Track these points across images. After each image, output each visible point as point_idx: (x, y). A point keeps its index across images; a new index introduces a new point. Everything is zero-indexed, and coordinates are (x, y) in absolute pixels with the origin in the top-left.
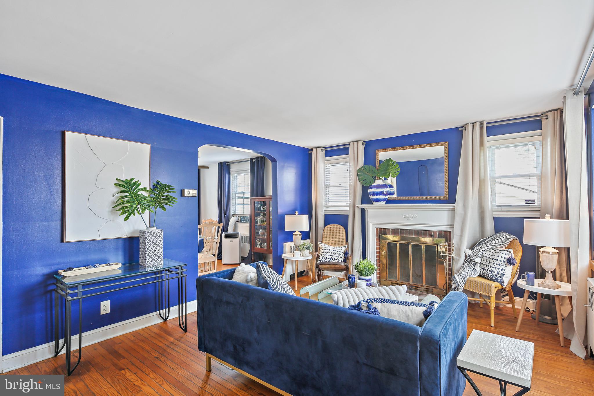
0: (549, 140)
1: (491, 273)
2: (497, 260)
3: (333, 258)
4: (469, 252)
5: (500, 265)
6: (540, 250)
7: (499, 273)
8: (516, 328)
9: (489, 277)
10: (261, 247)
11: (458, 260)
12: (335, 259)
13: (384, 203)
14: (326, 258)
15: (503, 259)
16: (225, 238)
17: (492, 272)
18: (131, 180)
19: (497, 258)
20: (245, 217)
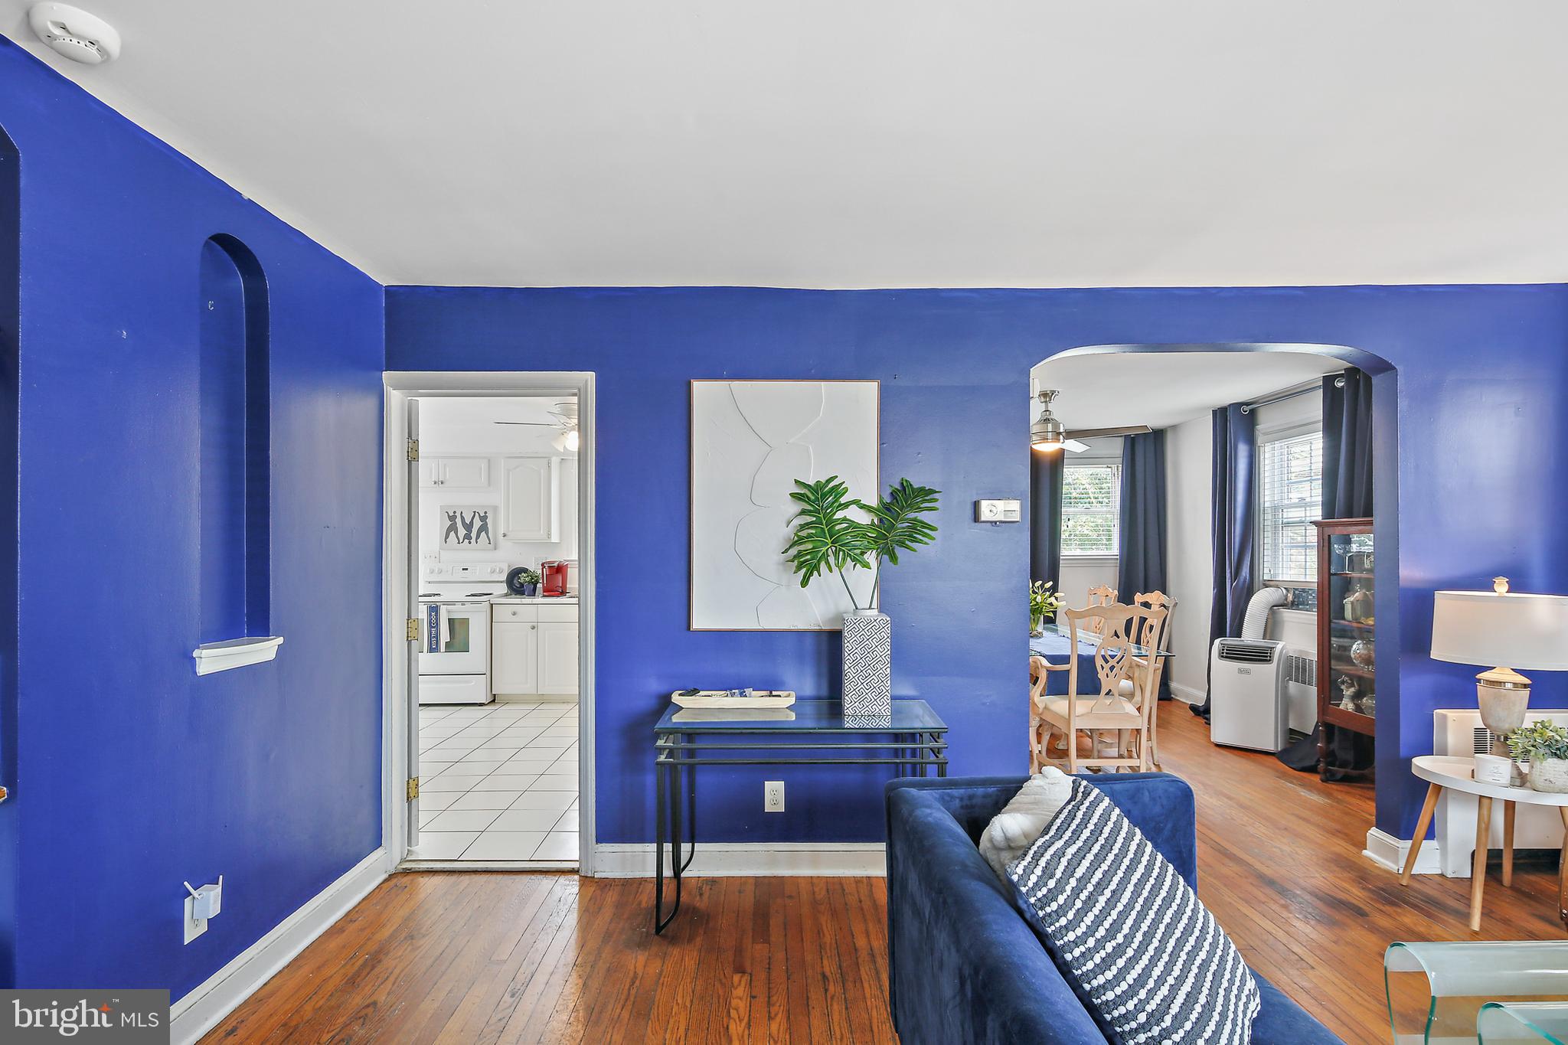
10: (1358, 708)
16: (1221, 656)
18: (827, 481)
20: (1304, 590)
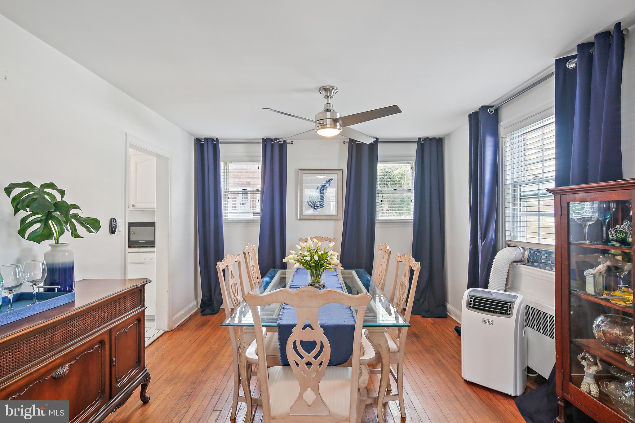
16: (469, 306)
20: (538, 251)
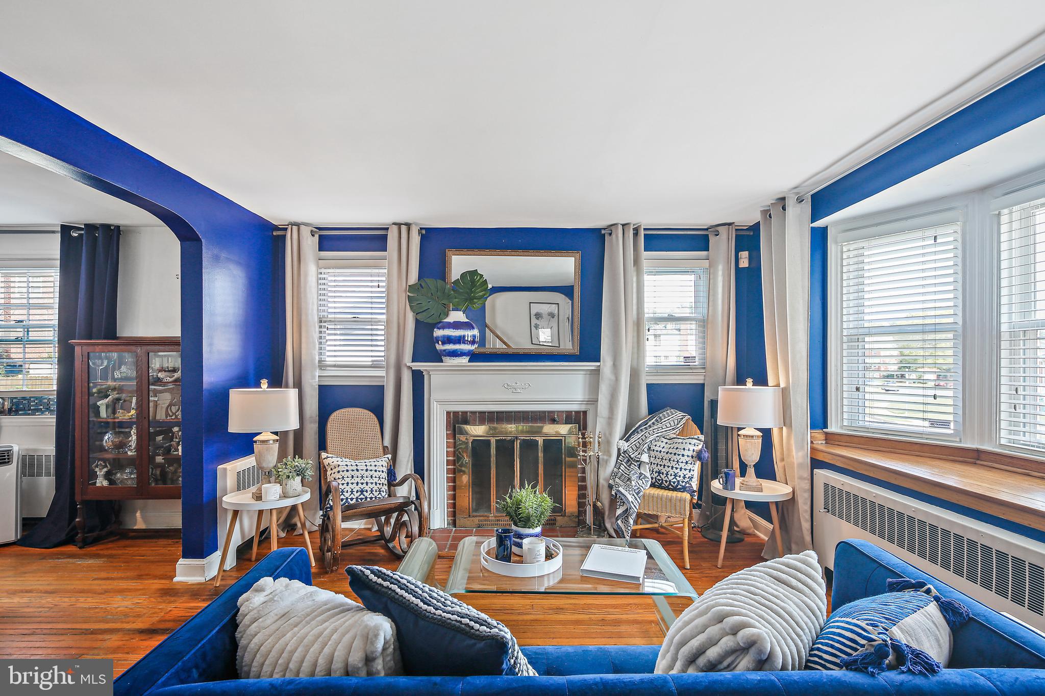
0: (720, 267)
1: (675, 478)
2: (683, 455)
3: (367, 488)
4: (624, 446)
5: (687, 463)
6: (740, 433)
7: (686, 476)
8: (717, 561)
9: (672, 486)
10: (112, 482)
11: (607, 462)
12: (372, 491)
13: (467, 358)
14: (352, 492)
15: (690, 453)
17: (675, 475)
19: (682, 452)
